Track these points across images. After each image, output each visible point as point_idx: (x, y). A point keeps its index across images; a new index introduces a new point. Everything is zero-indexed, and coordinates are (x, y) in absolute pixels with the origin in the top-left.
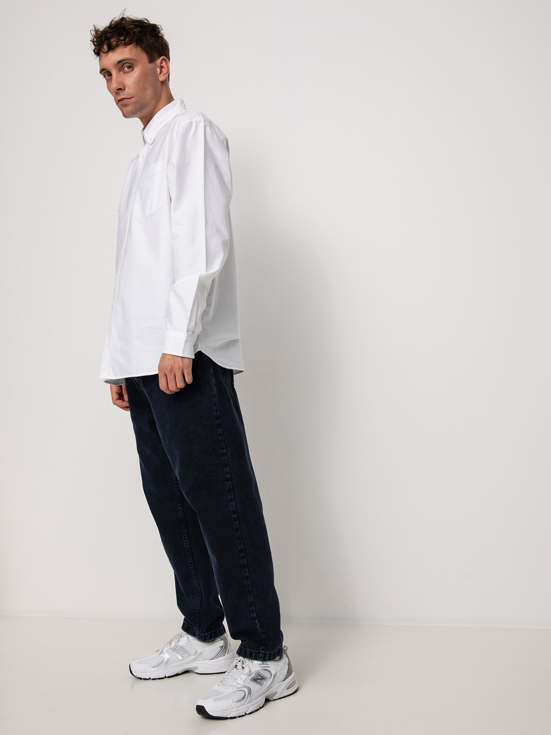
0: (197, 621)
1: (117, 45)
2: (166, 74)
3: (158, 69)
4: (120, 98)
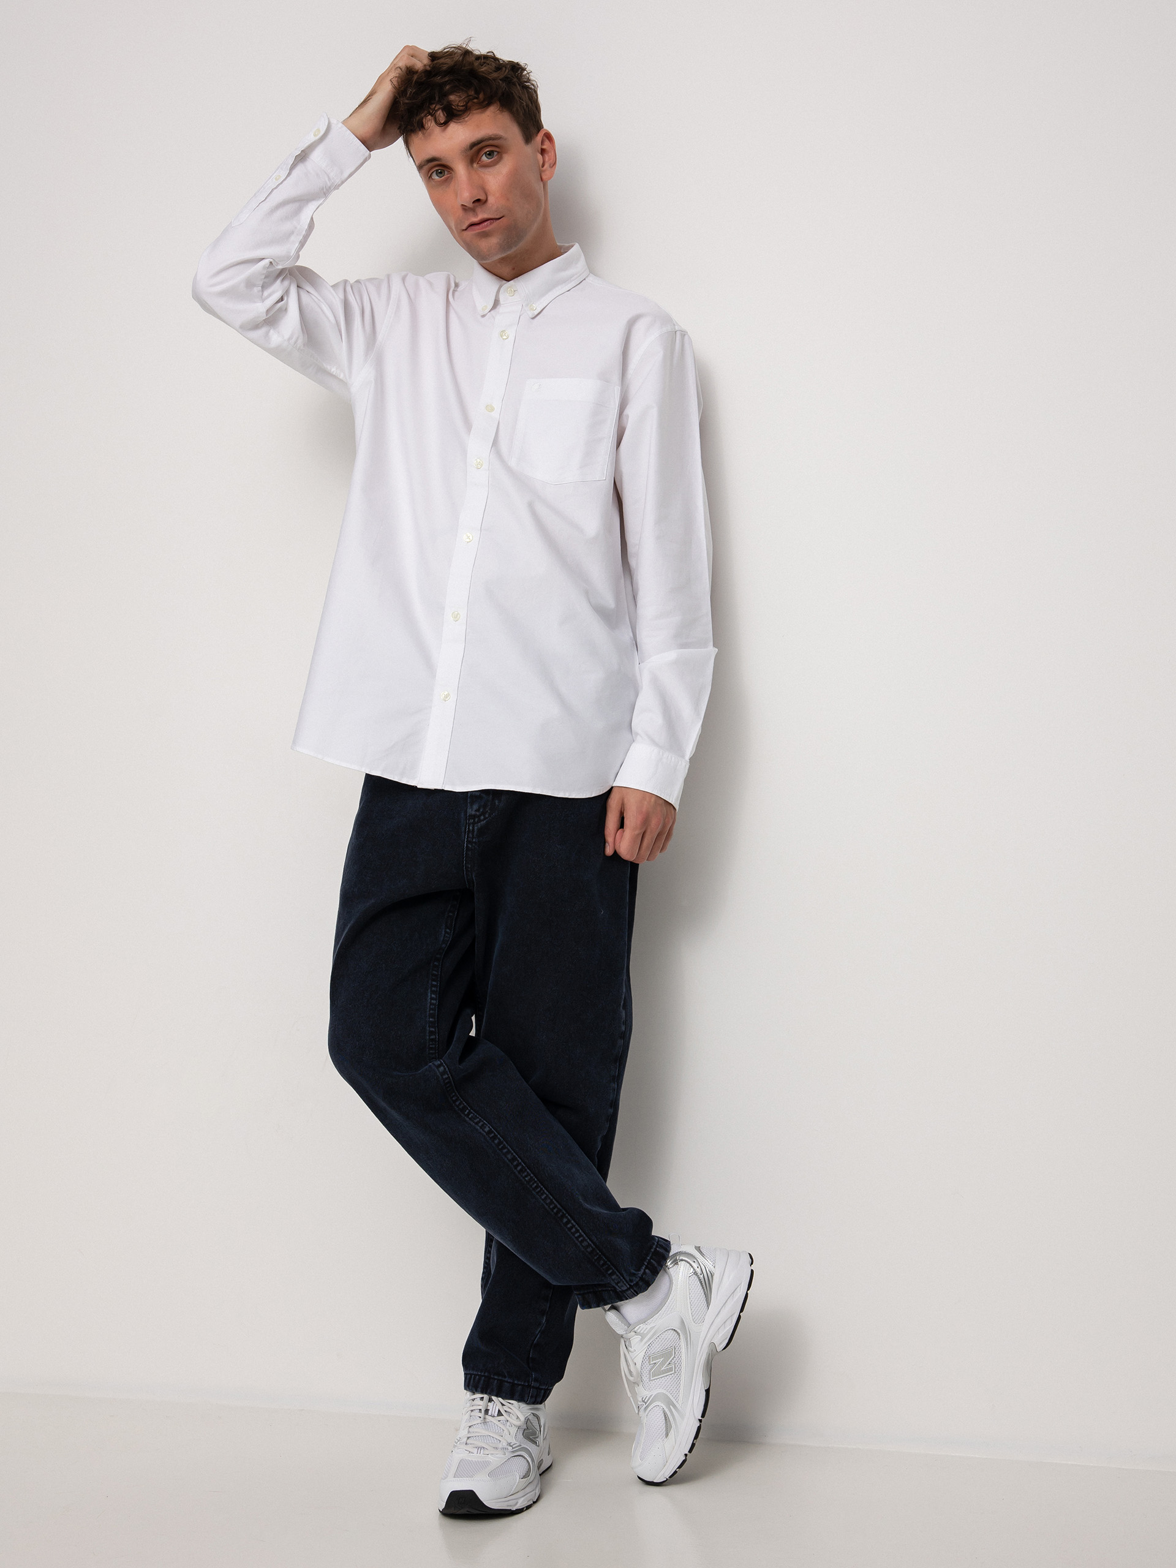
1: (466, 107)
2: (552, 165)
3: (540, 156)
4: (475, 220)
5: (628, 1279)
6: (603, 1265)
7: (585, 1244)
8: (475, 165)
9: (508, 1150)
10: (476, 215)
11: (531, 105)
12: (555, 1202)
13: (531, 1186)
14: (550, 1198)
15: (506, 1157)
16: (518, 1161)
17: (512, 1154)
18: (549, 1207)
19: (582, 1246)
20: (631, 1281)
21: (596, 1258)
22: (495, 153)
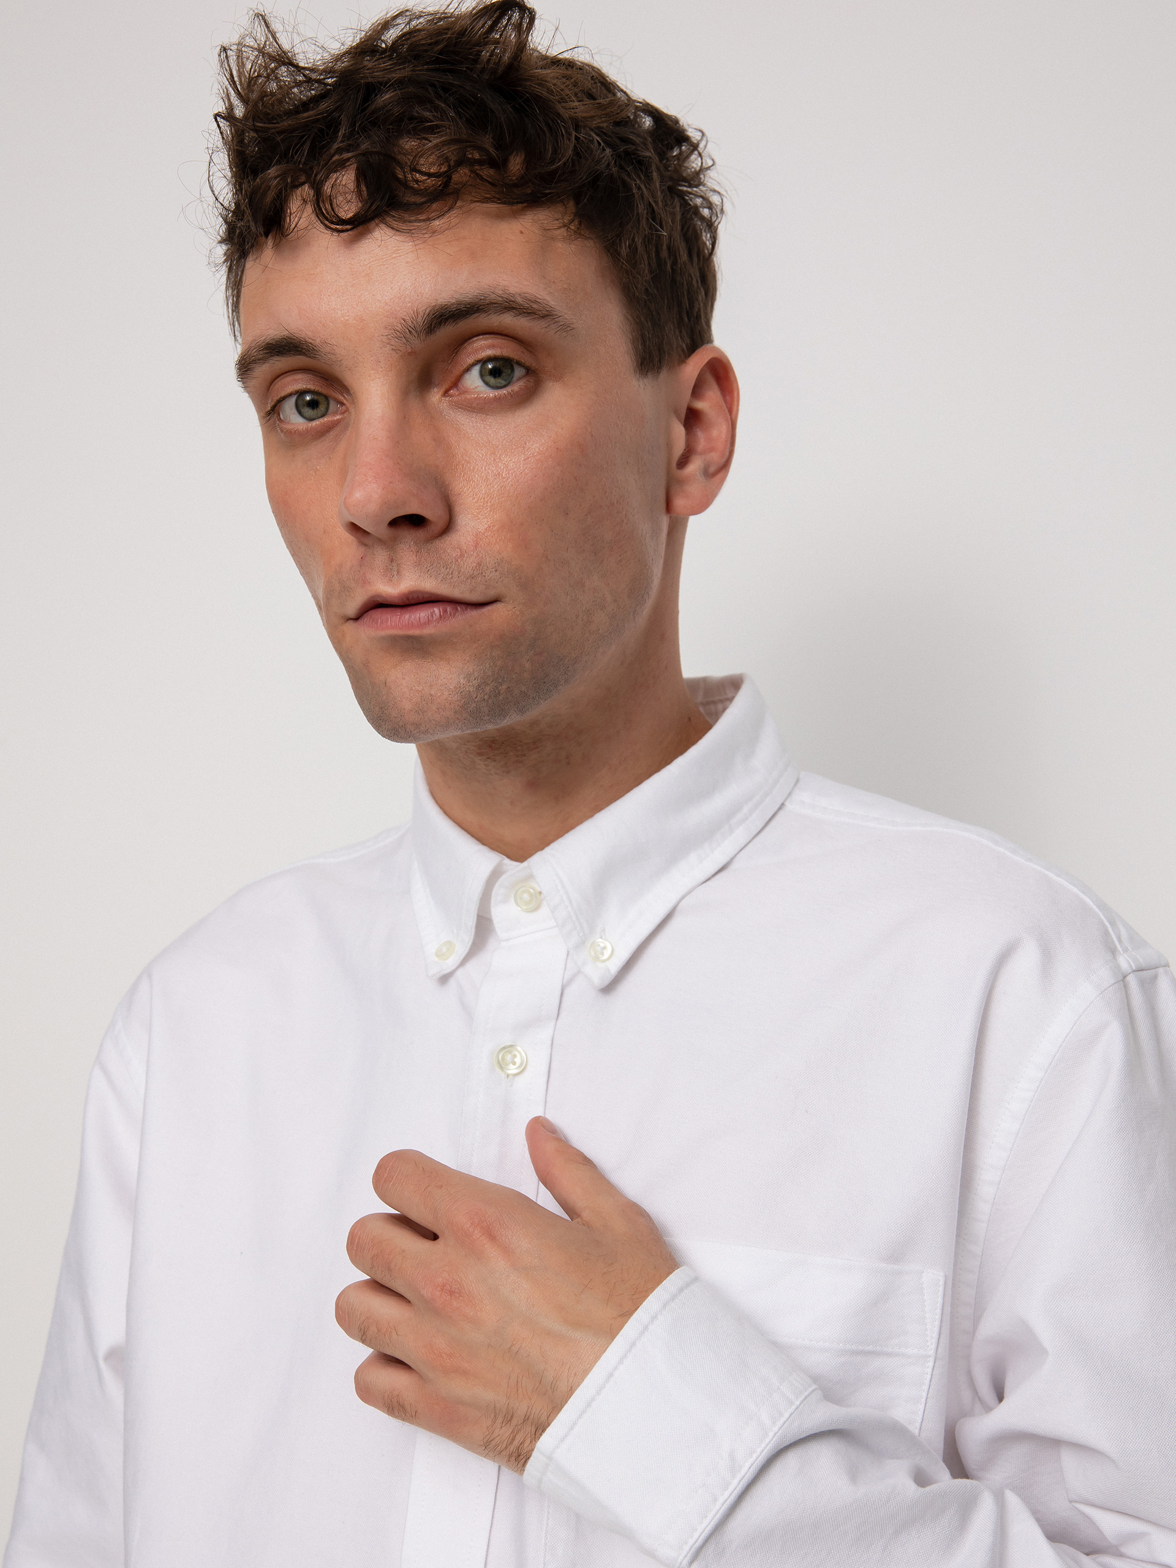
1: (446, 184)
2: (712, 469)
3: (679, 431)
4: (390, 590)
8: (435, 396)
10: (392, 570)
11: (684, 256)
22: (519, 372)
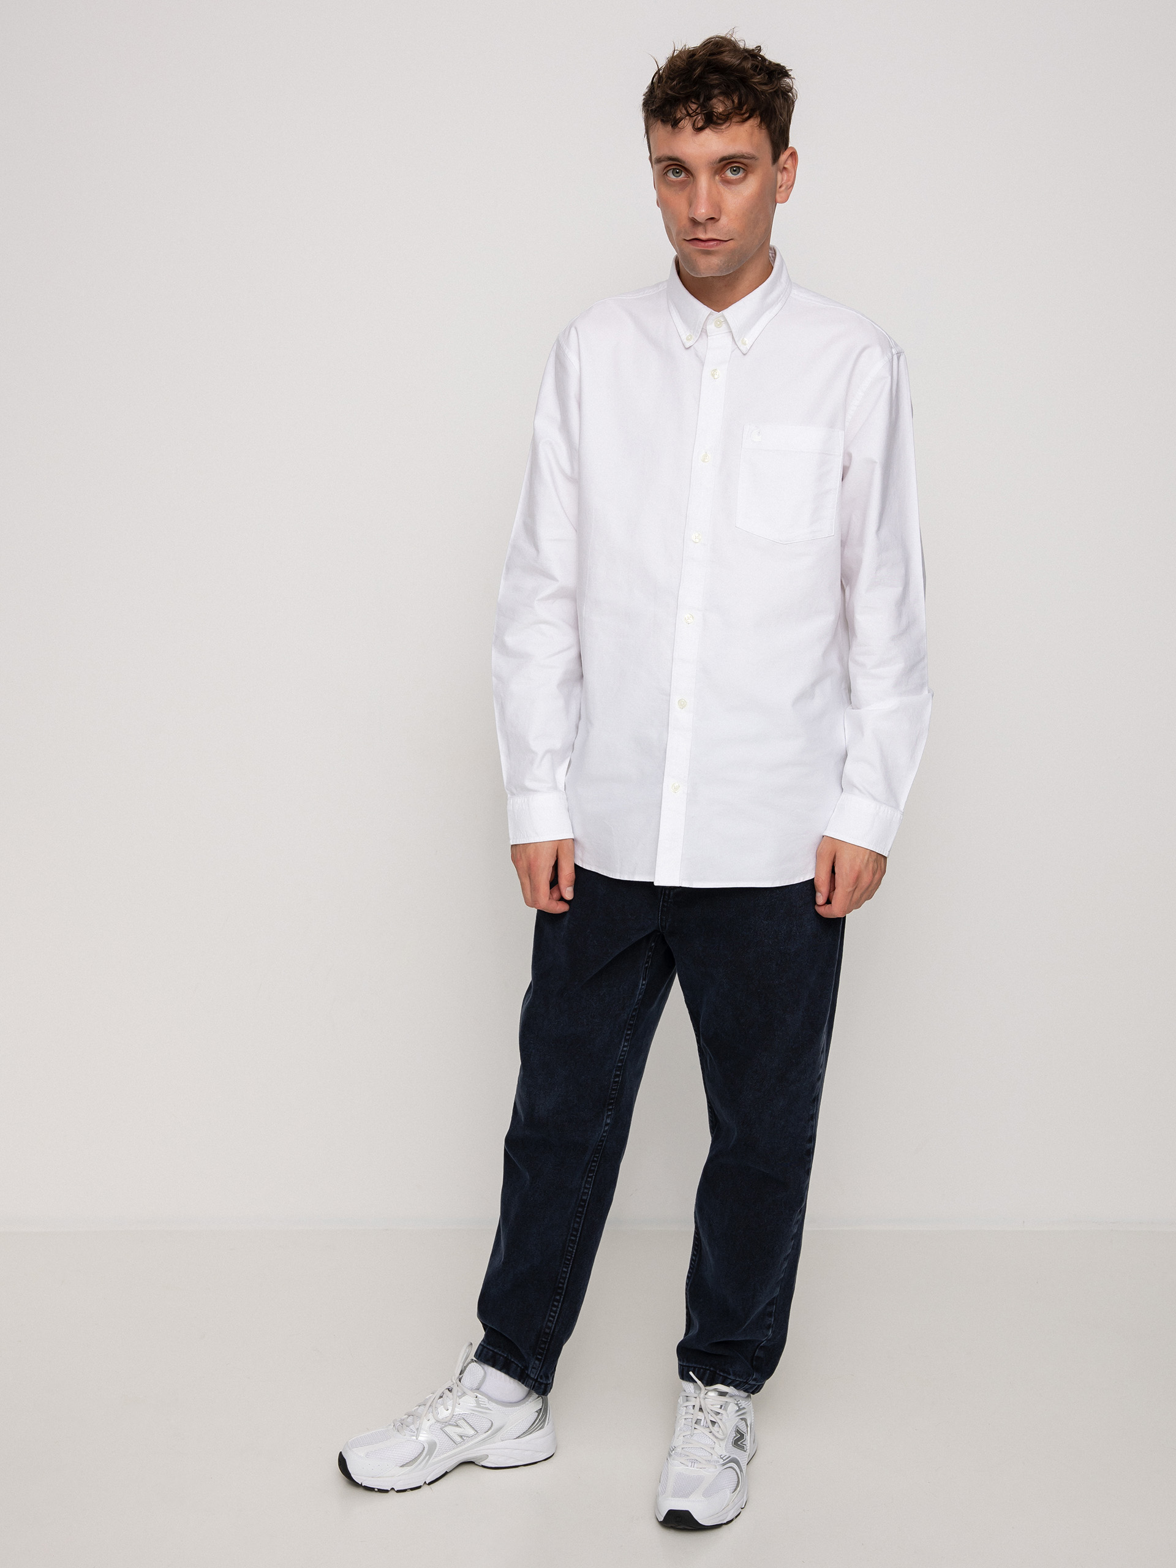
0: (540, 1350)
2: (789, 187)
3: (780, 176)
4: (700, 235)
5: (541, 1374)
6: (541, 1348)
7: (550, 1324)
8: (718, 178)
9: (580, 1221)
10: (705, 232)
12: (566, 1281)
13: (566, 1255)
14: (566, 1275)
15: (574, 1223)
16: (577, 1234)
17: (579, 1226)
18: (560, 1278)
19: (547, 1323)
20: (541, 1378)
21: (543, 1339)
22: (742, 171)
